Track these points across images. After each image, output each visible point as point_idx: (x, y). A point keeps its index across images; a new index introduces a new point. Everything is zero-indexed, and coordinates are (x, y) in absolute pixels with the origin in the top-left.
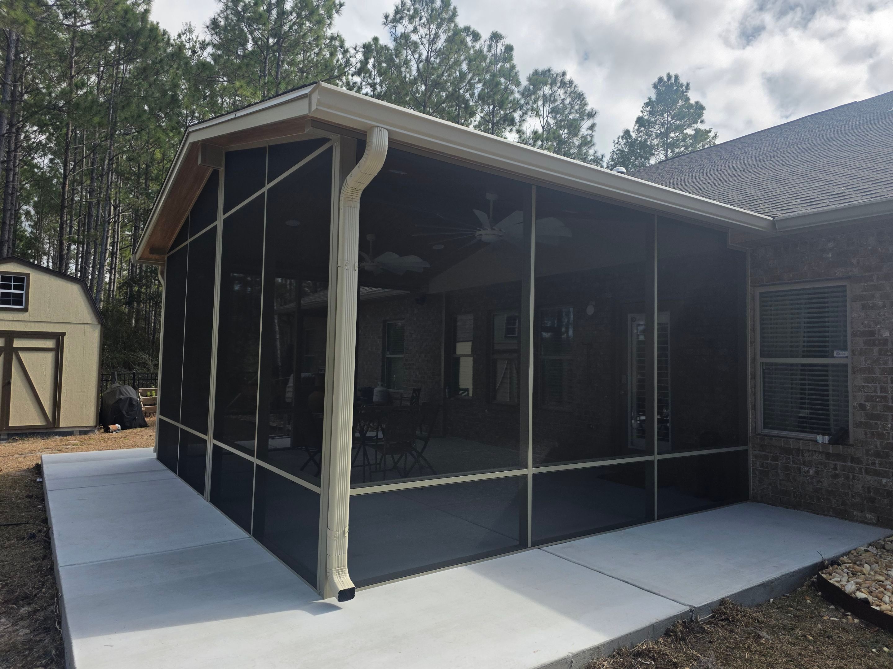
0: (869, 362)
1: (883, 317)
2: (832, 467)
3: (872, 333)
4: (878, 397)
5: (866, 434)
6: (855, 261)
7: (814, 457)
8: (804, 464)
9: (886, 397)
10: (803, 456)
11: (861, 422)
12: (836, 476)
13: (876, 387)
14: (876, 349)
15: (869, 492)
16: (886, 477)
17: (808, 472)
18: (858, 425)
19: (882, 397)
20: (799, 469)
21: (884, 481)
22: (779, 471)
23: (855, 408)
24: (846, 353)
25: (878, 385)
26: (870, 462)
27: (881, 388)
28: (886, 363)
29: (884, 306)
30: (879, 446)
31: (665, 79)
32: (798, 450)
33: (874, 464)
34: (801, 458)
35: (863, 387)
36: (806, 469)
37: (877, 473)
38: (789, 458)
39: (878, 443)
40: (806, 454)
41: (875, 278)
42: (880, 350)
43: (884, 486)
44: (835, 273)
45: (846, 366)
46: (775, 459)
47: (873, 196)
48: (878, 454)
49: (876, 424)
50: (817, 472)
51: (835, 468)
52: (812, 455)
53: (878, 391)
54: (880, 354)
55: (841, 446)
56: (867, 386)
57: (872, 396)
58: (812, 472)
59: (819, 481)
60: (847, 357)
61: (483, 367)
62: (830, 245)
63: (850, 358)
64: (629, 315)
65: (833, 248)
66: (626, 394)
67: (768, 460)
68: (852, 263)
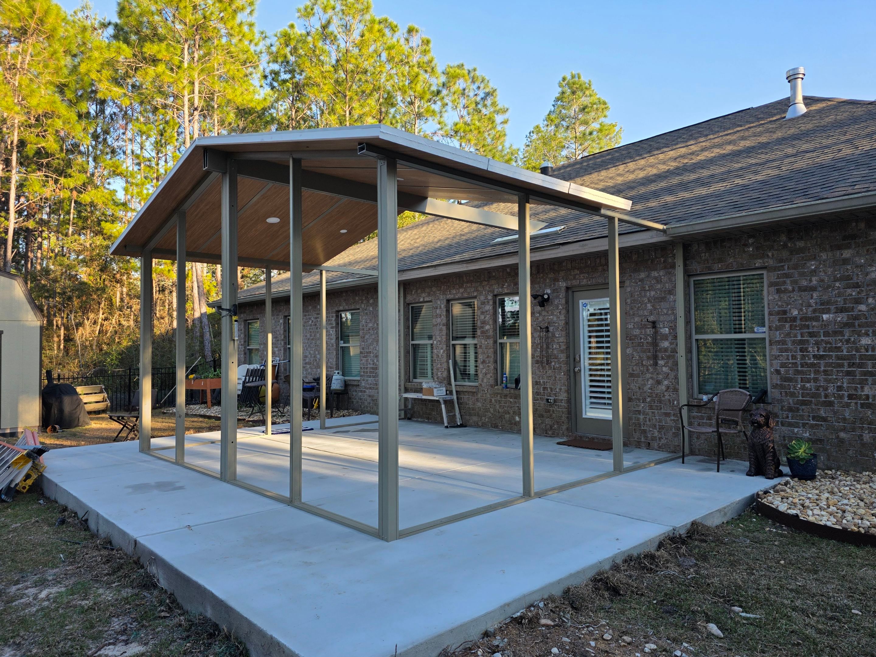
0: (782, 336)
1: (793, 299)
3: (785, 312)
4: (790, 363)
5: (781, 394)
6: (770, 254)
9: (796, 363)
11: (777, 384)
13: (788, 355)
14: (788, 325)
15: (785, 440)
16: (797, 427)
18: (775, 386)
19: (793, 363)
21: (796, 430)
23: (772, 373)
24: (764, 329)
25: (790, 354)
26: (785, 416)
27: (792, 356)
28: (795, 336)
29: (793, 290)
30: (791, 402)
33: (788, 417)
35: (779, 356)
37: (790, 425)
39: (791, 401)
41: (786, 267)
42: (791, 326)
43: (796, 434)
44: (755, 264)
45: (764, 339)
47: (786, 201)
48: (790, 409)
49: (789, 385)
53: (790, 358)
54: (791, 329)
56: (782, 355)
57: (786, 363)
60: (765, 332)
61: (444, 352)
62: (750, 241)
63: (767, 332)
64: (581, 301)
65: (753, 243)
66: (580, 370)
67: (703, 419)
68: (768, 255)
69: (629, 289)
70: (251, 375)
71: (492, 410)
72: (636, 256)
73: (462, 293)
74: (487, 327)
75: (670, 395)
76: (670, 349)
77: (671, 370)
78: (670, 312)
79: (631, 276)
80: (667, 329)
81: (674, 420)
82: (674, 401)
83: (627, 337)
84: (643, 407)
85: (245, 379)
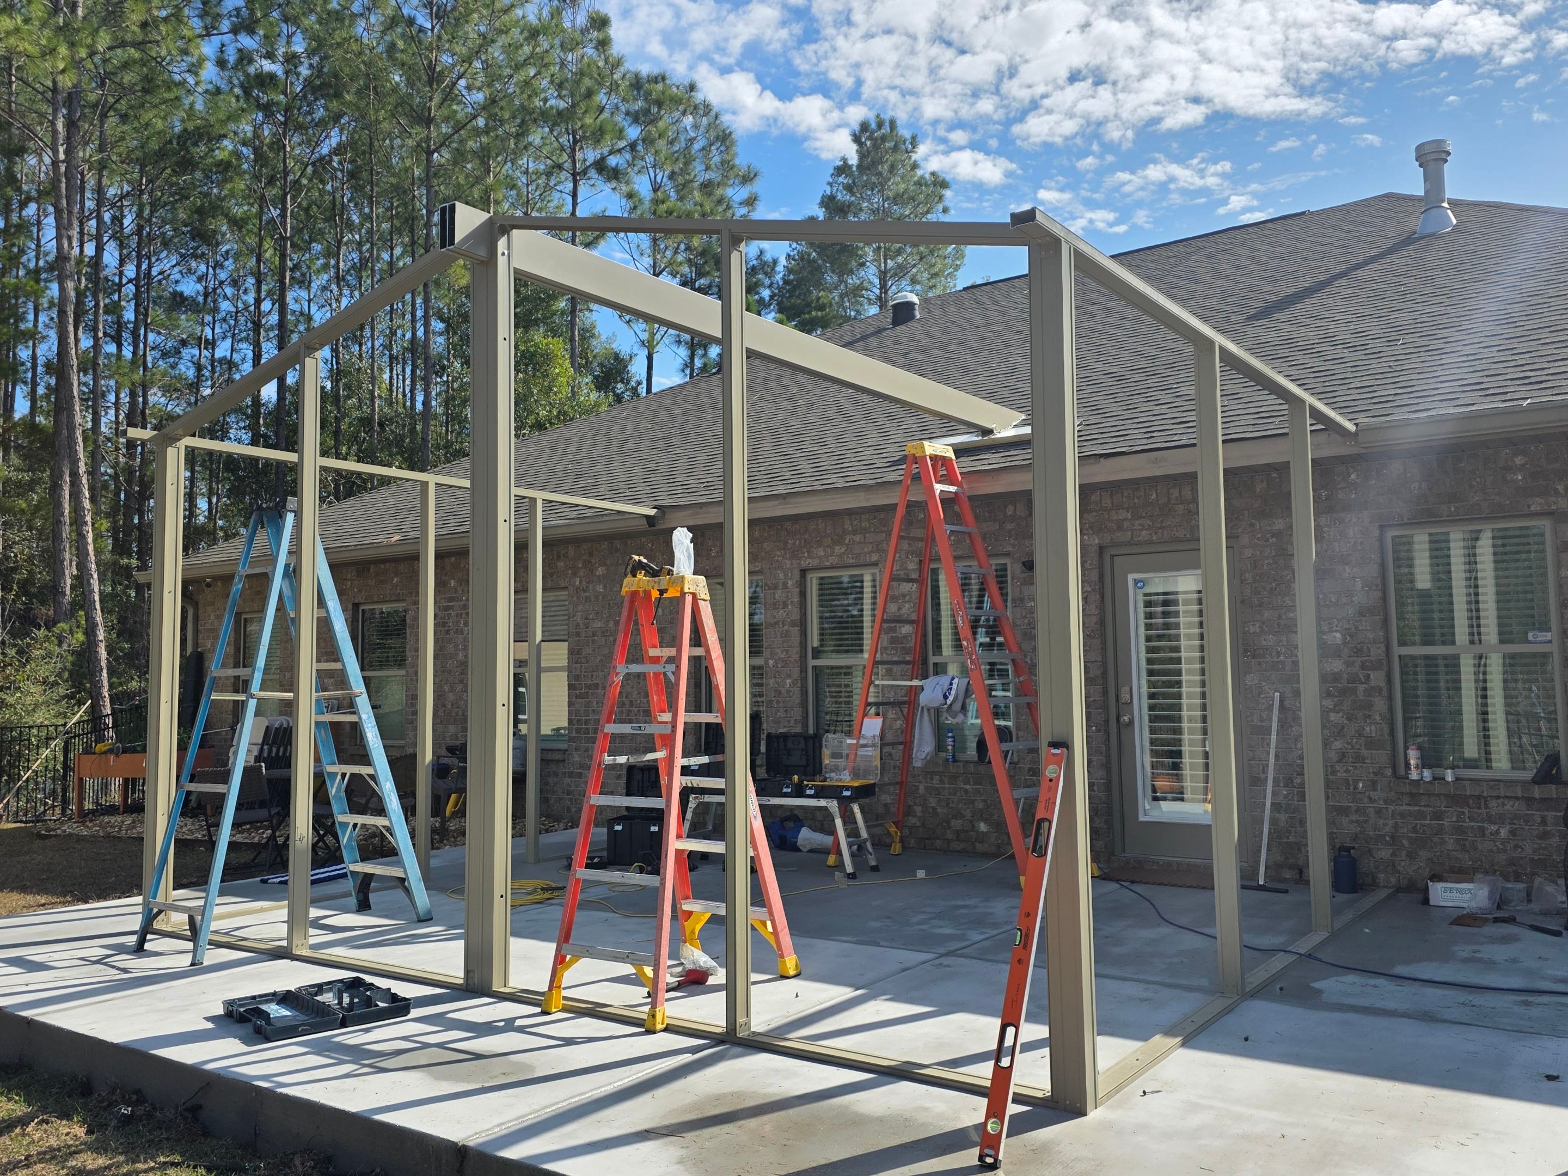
2: (1539, 820)
6: (1561, 488)
7: (1508, 807)
8: (1490, 820)
10: (1486, 807)
12: (1544, 835)
17: (1498, 832)
20: (1482, 831)
22: (1446, 837)
24: (1548, 636)
32: (1479, 797)
34: (1483, 811)
36: (1494, 828)
38: (1463, 813)
40: (1493, 804)
44: (1529, 506)
45: (1549, 655)
46: (1438, 816)
50: (1513, 832)
51: (1544, 822)
52: (1504, 805)
55: (1553, 787)
58: (1504, 833)
59: (1516, 847)
60: (1550, 642)
62: (1518, 460)
63: (1555, 642)
64: (1131, 577)
65: (1523, 465)
66: (1131, 722)
67: (1425, 818)
68: (1556, 490)
69: (1248, 553)
71: (918, 809)
72: (1264, 484)
73: (840, 556)
75: (1347, 771)
76: (1345, 676)
77: (1349, 719)
78: (1344, 600)
79: (1252, 525)
80: (1338, 635)
81: (1357, 821)
82: (1356, 782)
83: (1246, 651)
84: (1286, 797)
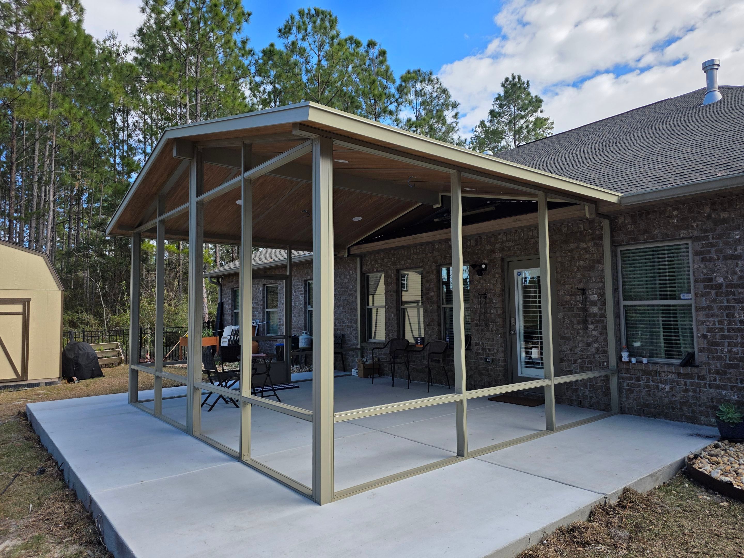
0: (708, 302)
1: (718, 267)
2: (683, 383)
3: (710, 280)
4: (717, 328)
5: (708, 357)
6: (694, 225)
7: (669, 376)
8: (661, 382)
9: (723, 328)
10: (660, 376)
11: (704, 348)
12: (686, 391)
13: (714, 321)
14: (713, 292)
15: (713, 402)
16: (725, 390)
17: (664, 388)
18: (702, 350)
19: (720, 329)
20: (657, 386)
21: (724, 392)
22: (642, 389)
23: (699, 337)
24: (690, 296)
25: (716, 320)
26: (712, 378)
27: (719, 321)
28: (722, 302)
29: (718, 259)
30: (719, 366)
31: (511, 79)
32: (656, 372)
33: (715, 380)
34: (658, 377)
35: (705, 321)
36: (663, 386)
37: (718, 387)
38: (649, 379)
39: (718, 364)
40: (663, 375)
41: (710, 237)
42: (717, 293)
43: (724, 396)
44: (680, 234)
45: (690, 305)
46: (638, 379)
47: (709, 175)
48: (718, 372)
49: (716, 349)
50: (671, 388)
51: (685, 384)
52: (668, 376)
53: (717, 323)
54: (717, 296)
55: (689, 368)
56: (708, 321)
57: (712, 328)
58: (667, 388)
59: (673, 395)
60: (691, 299)
61: (394, 316)
62: (675, 213)
63: (693, 299)
64: (516, 271)
65: (677, 215)
66: (515, 333)
67: (632, 380)
68: (692, 226)
69: (559, 259)
70: (235, 335)
72: (566, 229)
73: (410, 264)
74: (432, 294)
75: (600, 357)
76: (599, 314)
77: (600, 334)
78: (598, 280)
79: (561, 247)
80: (596, 296)
81: (604, 380)
82: (603, 362)
83: (558, 303)
84: (574, 368)
85: (231, 338)
